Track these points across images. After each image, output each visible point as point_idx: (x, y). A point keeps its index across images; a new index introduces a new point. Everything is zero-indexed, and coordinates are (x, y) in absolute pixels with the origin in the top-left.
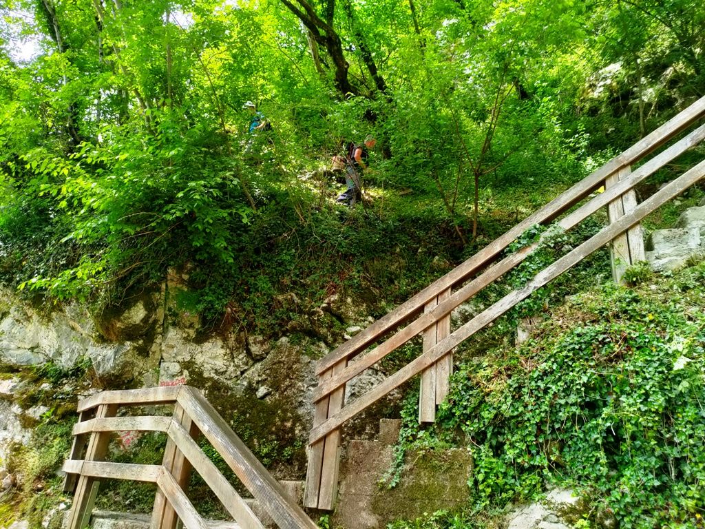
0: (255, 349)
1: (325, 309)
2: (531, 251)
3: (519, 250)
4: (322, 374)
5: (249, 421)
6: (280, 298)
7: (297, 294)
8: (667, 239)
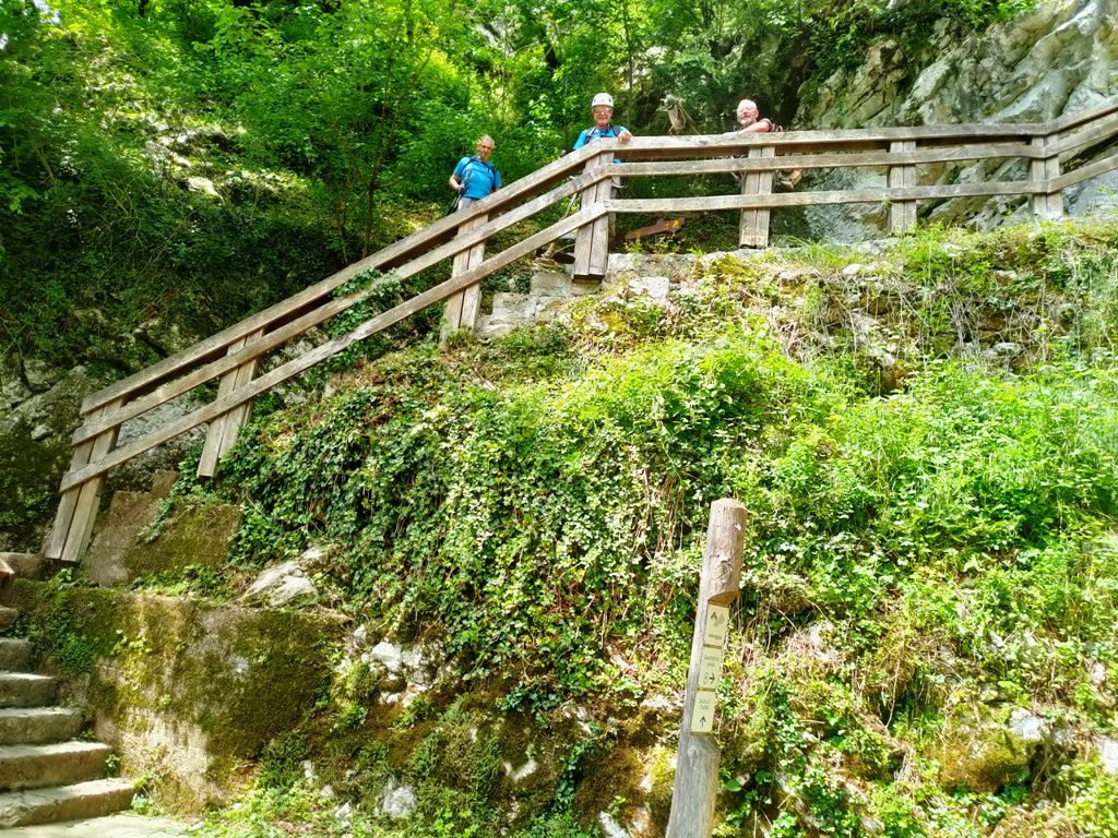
0: (32, 377)
1: (139, 337)
2: (359, 298)
3: (346, 295)
4: (91, 412)
5: (13, 465)
6: (79, 314)
7: (103, 311)
8: (507, 304)
